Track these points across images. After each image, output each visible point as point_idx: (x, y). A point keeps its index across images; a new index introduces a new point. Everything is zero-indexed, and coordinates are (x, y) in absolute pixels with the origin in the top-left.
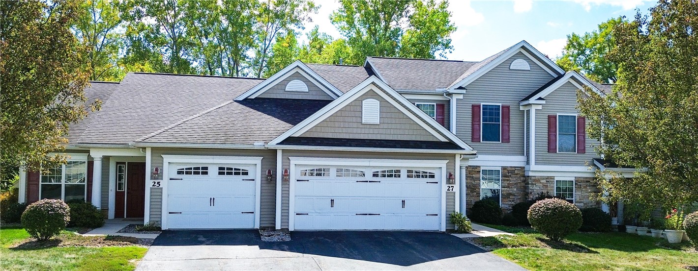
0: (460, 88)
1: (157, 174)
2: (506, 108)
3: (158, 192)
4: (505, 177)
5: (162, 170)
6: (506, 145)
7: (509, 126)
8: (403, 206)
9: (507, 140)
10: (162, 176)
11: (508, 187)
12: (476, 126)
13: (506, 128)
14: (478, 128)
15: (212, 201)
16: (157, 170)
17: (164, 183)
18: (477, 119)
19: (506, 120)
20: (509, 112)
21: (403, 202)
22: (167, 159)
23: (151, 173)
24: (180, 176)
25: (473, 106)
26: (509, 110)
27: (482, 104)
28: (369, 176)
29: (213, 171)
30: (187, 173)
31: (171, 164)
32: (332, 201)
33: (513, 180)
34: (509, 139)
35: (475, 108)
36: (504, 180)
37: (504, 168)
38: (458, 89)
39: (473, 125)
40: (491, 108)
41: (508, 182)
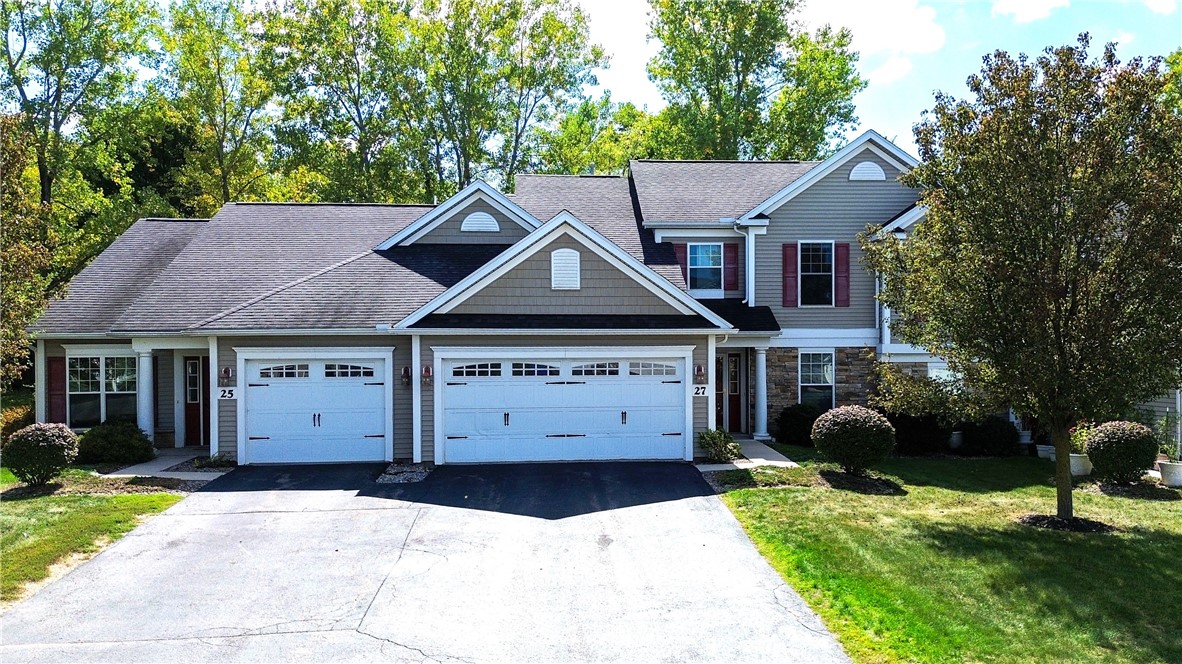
0: (761, 216)
1: (228, 378)
2: (843, 249)
3: (229, 407)
4: (841, 364)
5: (235, 371)
6: (843, 310)
7: (847, 278)
8: (624, 421)
9: (843, 302)
10: (236, 381)
11: (847, 382)
12: (790, 280)
13: (842, 281)
14: (794, 284)
15: (317, 418)
16: (227, 371)
17: (239, 392)
18: (790, 268)
19: (842, 268)
20: (848, 254)
21: (624, 414)
22: (242, 354)
23: (219, 377)
24: (265, 380)
25: (785, 247)
26: (848, 250)
27: (800, 242)
28: (566, 374)
29: (317, 371)
30: (276, 375)
31: (249, 361)
32: (507, 415)
33: (855, 370)
34: (848, 300)
35: (788, 250)
36: (840, 370)
37: (839, 350)
38: (756, 218)
39: (784, 278)
40: (816, 248)
41: (847, 373)
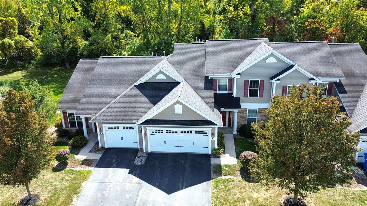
0: (239, 74)
1: (101, 130)
2: (262, 82)
3: (102, 136)
4: (259, 112)
5: (102, 128)
6: (261, 98)
7: (263, 90)
8: (194, 144)
9: (261, 96)
10: (103, 130)
11: (261, 117)
12: (246, 91)
13: (261, 90)
14: (247, 91)
15: (122, 138)
16: (101, 128)
17: (104, 133)
18: (246, 87)
19: (262, 87)
20: (264, 83)
21: (194, 142)
22: (104, 125)
23: (99, 129)
24: (109, 130)
25: (245, 81)
27: (249, 80)
28: (179, 133)
29: (121, 128)
30: (112, 129)
31: (105, 127)
32: (165, 142)
33: (263, 114)
34: (263, 95)
35: (246, 82)
36: (259, 114)
37: (259, 109)
38: (236, 75)
39: (244, 90)
40: (254, 82)
41: (261, 115)
